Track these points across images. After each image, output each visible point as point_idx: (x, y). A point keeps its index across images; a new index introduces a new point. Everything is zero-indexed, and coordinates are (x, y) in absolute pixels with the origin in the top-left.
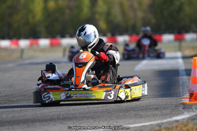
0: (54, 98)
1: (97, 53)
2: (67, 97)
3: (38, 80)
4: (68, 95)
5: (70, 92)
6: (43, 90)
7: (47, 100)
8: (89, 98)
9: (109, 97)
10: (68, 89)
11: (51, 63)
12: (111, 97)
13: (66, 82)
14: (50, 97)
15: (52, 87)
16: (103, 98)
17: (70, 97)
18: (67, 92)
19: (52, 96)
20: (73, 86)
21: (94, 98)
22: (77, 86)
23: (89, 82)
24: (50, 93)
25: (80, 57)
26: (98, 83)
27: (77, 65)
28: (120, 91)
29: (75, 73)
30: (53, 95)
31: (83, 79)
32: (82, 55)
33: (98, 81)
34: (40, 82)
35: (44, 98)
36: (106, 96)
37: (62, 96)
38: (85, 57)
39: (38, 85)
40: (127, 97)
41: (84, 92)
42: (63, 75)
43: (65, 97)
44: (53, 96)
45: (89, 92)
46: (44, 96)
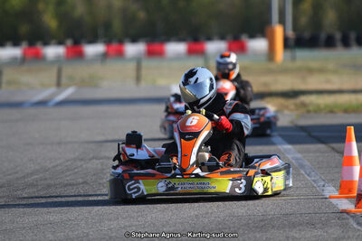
0: (147, 190)
1: (216, 117)
2: (169, 189)
3: (114, 160)
4: (169, 186)
5: (173, 181)
6: (126, 176)
7: (134, 193)
8: (205, 190)
9: (237, 190)
10: (169, 175)
11: (134, 132)
12: (240, 189)
13: (164, 164)
14: (139, 189)
15: (142, 171)
16: (228, 191)
17: (173, 188)
18: (168, 181)
19: (142, 187)
20: (178, 171)
21: (212, 191)
22: (184, 170)
23: (203, 164)
24: (141, 181)
25: (188, 124)
26: (218, 167)
27: (182, 136)
28: (256, 179)
29: (179, 149)
30: (145, 185)
31: (193, 159)
32: (190, 119)
33: (218, 164)
34: (117, 162)
35: (130, 190)
36: (233, 188)
37: (161, 187)
38: (195, 122)
39: (115, 168)
40: (266, 190)
41: (196, 180)
42: (155, 151)
43: (164, 189)
44: (145, 187)
45: (205, 181)
46: (129, 186)
